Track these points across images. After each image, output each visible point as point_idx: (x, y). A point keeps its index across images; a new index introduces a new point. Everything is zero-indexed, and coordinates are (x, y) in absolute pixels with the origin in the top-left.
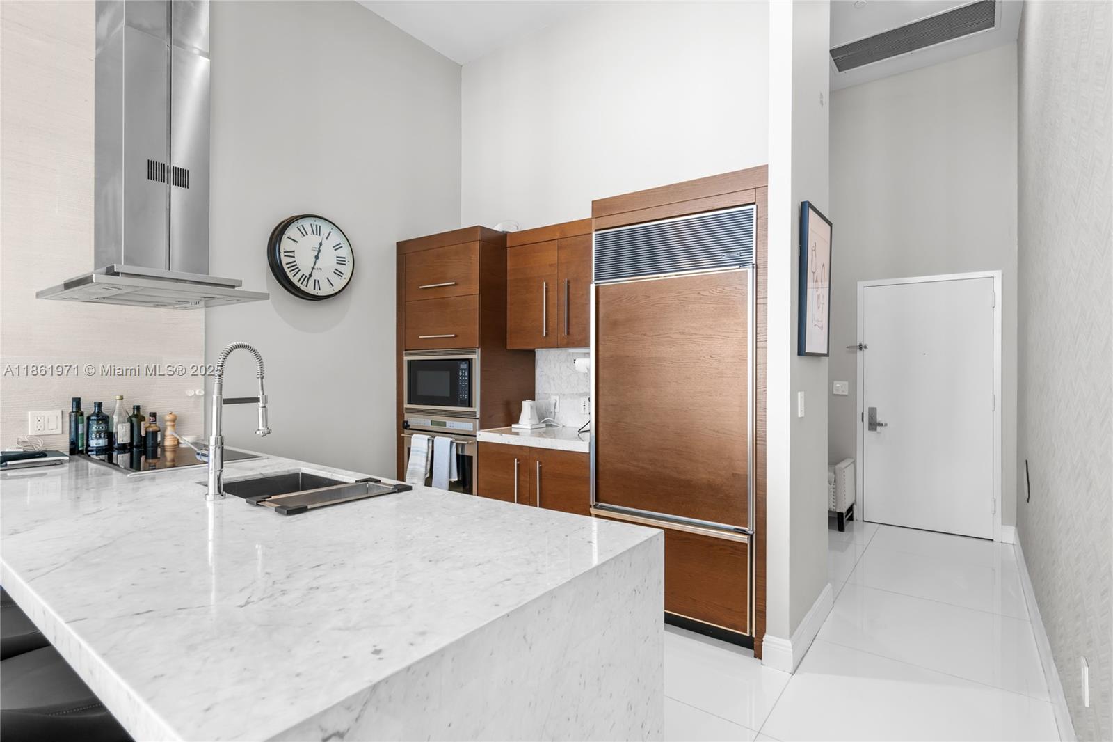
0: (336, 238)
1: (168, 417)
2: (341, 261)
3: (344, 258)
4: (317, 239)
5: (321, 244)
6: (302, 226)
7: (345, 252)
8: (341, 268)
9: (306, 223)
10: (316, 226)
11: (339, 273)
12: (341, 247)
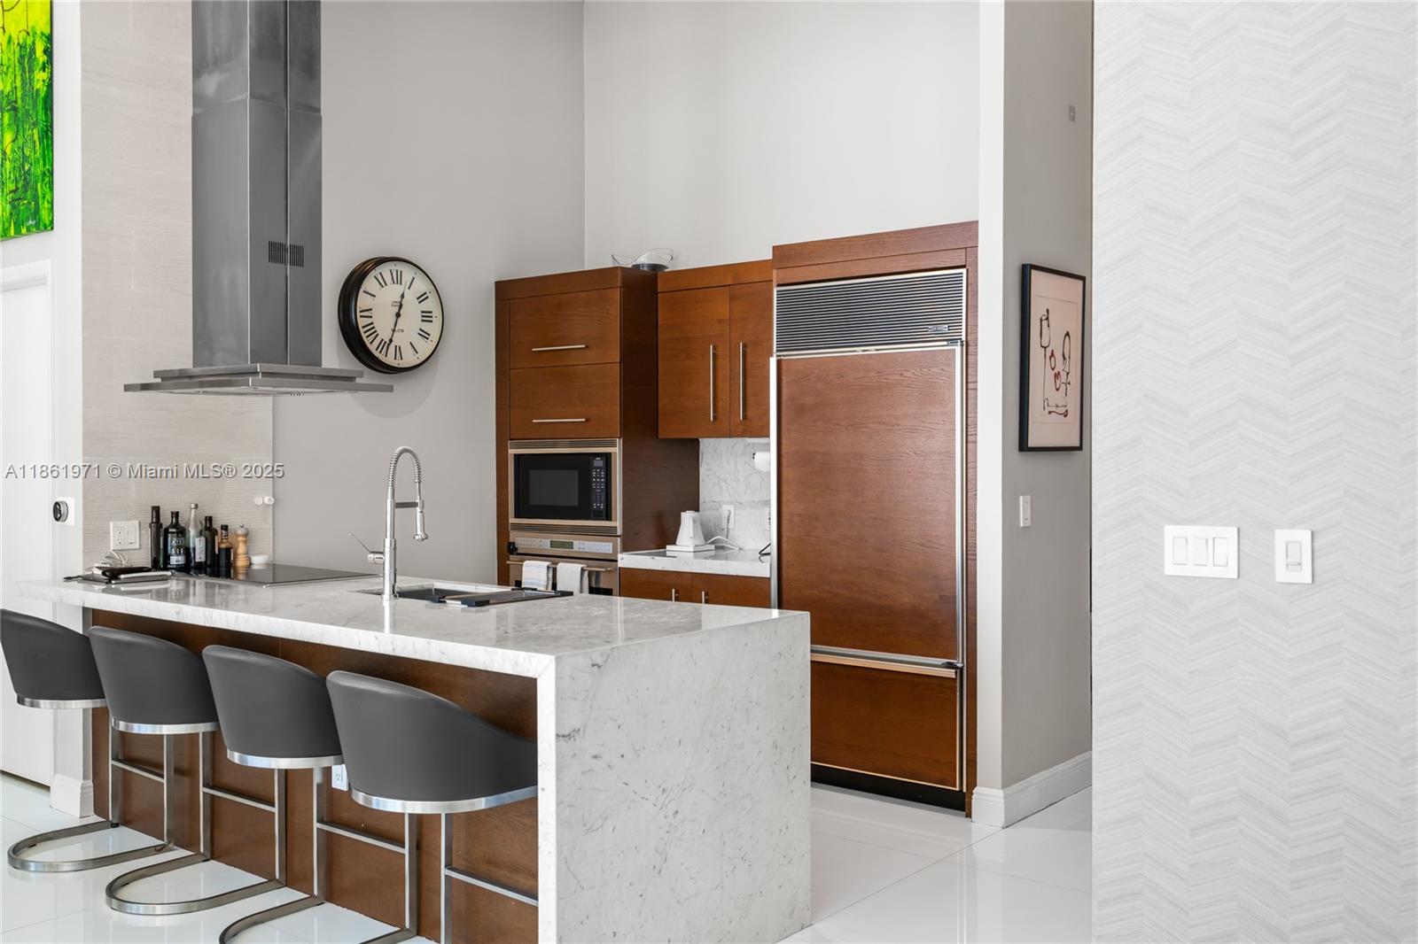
0: (421, 285)
1: (240, 532)
2: (427, 316)
3: (431, 312)
4: (398, 289)
5: (403, 296)
6: (381, 274)
7: (431, 304)
8: (426, 327)
9: (385, 270)
10: (397, 271)
11: (424, 335)
12: (427, 297)
